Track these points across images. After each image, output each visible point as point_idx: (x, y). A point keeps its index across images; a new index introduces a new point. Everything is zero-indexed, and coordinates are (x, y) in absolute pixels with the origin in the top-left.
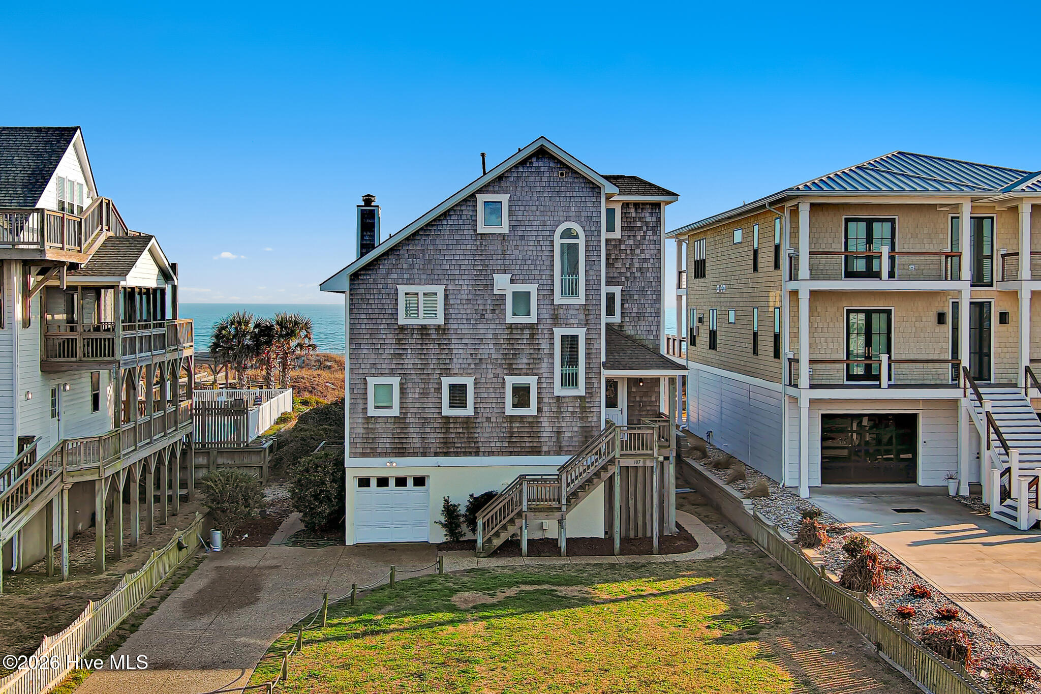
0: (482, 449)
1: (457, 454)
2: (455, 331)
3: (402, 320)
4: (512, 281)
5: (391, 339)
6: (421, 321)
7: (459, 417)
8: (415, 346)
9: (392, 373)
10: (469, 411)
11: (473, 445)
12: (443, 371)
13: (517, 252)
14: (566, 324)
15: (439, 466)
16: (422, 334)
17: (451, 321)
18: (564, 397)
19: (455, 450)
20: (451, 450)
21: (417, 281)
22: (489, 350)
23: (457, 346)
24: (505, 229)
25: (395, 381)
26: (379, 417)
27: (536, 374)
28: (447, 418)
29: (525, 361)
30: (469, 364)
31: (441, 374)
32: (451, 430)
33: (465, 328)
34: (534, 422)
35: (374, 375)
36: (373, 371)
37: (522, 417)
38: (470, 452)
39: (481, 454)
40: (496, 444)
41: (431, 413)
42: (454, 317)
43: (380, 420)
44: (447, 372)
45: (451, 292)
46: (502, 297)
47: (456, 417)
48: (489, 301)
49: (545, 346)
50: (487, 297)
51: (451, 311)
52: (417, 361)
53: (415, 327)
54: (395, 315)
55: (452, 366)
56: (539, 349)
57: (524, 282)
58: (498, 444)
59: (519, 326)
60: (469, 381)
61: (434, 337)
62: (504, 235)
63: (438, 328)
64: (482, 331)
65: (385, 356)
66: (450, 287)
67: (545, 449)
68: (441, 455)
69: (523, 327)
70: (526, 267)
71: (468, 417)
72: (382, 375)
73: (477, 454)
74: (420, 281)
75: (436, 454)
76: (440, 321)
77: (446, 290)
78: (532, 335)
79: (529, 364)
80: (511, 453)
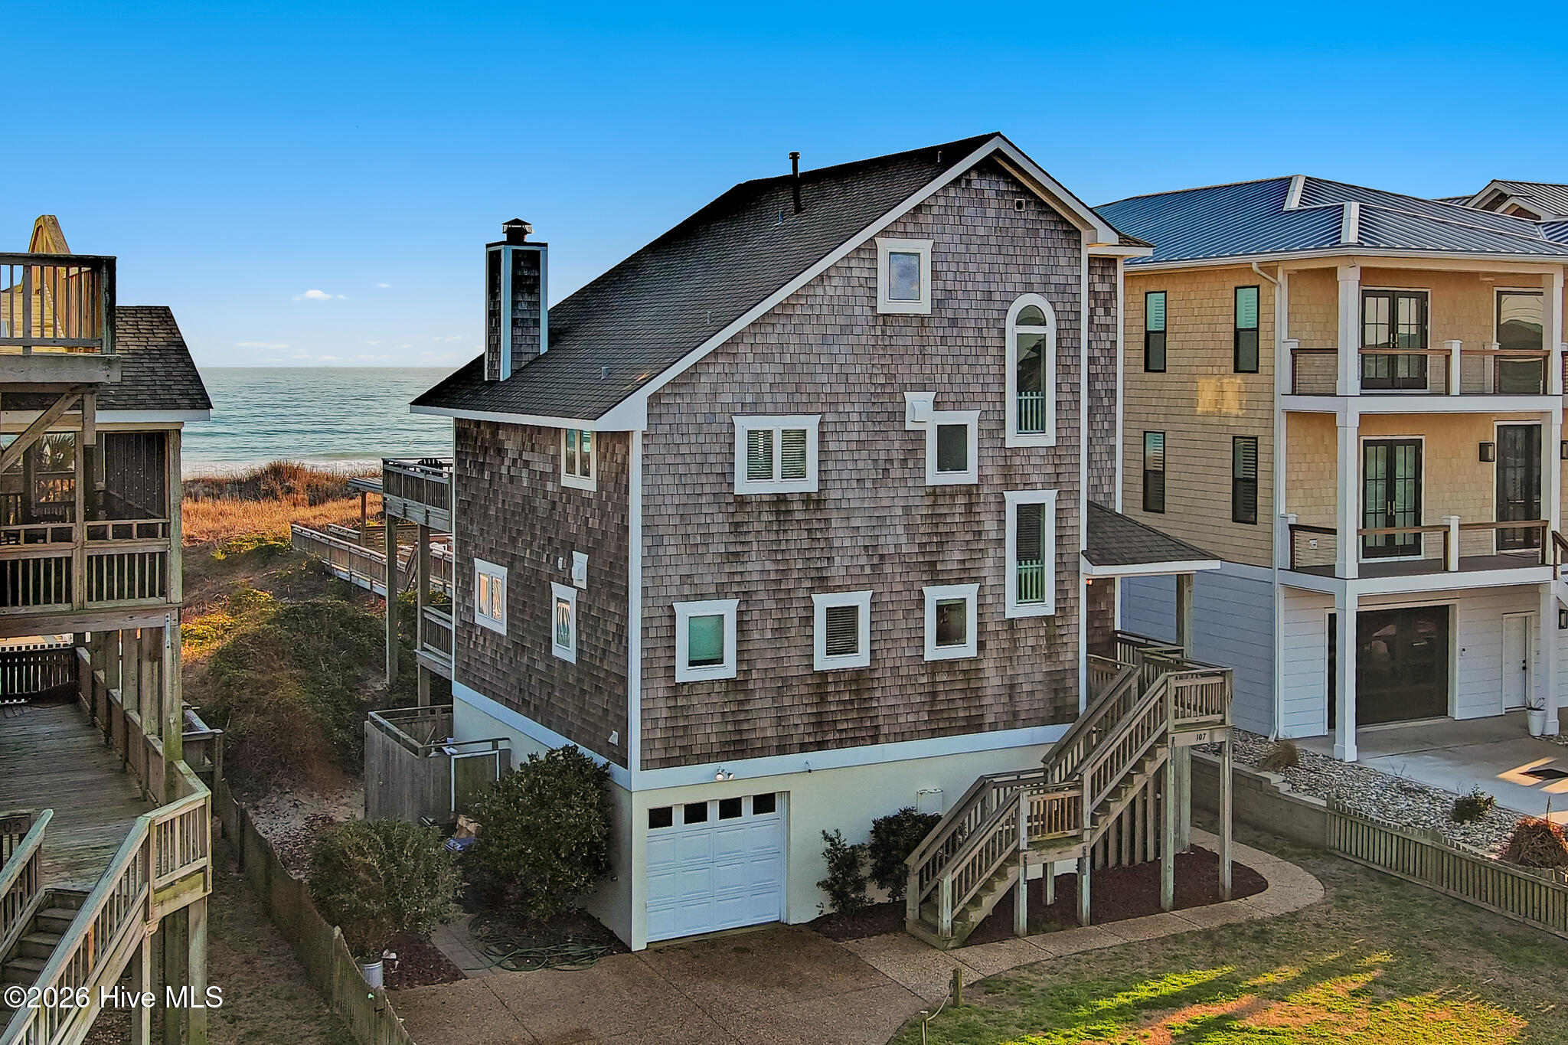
0: (885, 730)
1: (840, 744)
2: (838, 502)
3: (743, 486)
4: (937, 406)
5: (719, 524)
6: (777, 485)
7: (845, 671)
8: (764, 536)
9: (721, 593)
10: (861, 659)
11: (868, 724)
12: (816, 584)
13: (943, 350)
14: (1025, 484)
15: (810, 771)
16: (778, 512)
17: (830, 485)
18: (1021, 619)
19: (837, 736)
20: (830, 737)
21: (770, 408)
22: (895, 539)
23: (840, 533)
24: (925, 308)
25: (728, 608)
26: (698, 683)
27: (975, 580)
28: (823, 674)
29: (958, 556)
30: (862, 567)
31: (812, 589)
32: (830, 698)
33: (854, 497)
34: (970, 671)
35: (687, 598)
36: (687, 590)
37: (952, 662)
38: (863, 738)
39: (882, 739)
40: (907, 719)
41: (794, 667)
42: (834, 476)
43: (699, 689)
44: (823, 584)
45: (831, 428)
46: (919, 437)
47: (837, 673)
48: (897, 445)
49: (990, 525)
50: (892, 436)
51: (830, 465)
52: (769, 566)
53: (765, 498)
54: (727, 476)
55: (833, 572)
56: (980, 532)
57: (958, 405)
58: (911, 718)
59: (948, 490)
60: (861, 599)
61: (798, 516)
62: (921, 318)
63: (807, 498)
64: (885, 503)
65: (708, 559)
66: (829, 417)
67: (990, 718)
68: (812, 748)
69: (953, 491)
70: (959, 379)
71: (859, 671)
72: (702, 597)
73: (875, 740)
74: (776, 408)
75: (804, 748)
76: (810, 484)
77: (821, 423)
78: (969, 506)
79: (964, 561)
80: (934, 733)
